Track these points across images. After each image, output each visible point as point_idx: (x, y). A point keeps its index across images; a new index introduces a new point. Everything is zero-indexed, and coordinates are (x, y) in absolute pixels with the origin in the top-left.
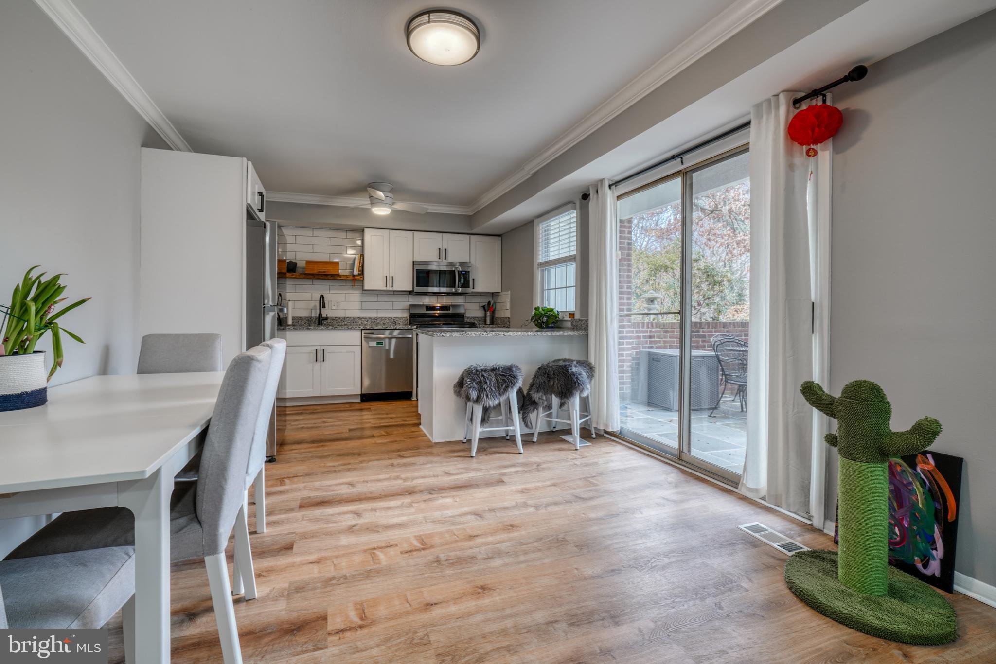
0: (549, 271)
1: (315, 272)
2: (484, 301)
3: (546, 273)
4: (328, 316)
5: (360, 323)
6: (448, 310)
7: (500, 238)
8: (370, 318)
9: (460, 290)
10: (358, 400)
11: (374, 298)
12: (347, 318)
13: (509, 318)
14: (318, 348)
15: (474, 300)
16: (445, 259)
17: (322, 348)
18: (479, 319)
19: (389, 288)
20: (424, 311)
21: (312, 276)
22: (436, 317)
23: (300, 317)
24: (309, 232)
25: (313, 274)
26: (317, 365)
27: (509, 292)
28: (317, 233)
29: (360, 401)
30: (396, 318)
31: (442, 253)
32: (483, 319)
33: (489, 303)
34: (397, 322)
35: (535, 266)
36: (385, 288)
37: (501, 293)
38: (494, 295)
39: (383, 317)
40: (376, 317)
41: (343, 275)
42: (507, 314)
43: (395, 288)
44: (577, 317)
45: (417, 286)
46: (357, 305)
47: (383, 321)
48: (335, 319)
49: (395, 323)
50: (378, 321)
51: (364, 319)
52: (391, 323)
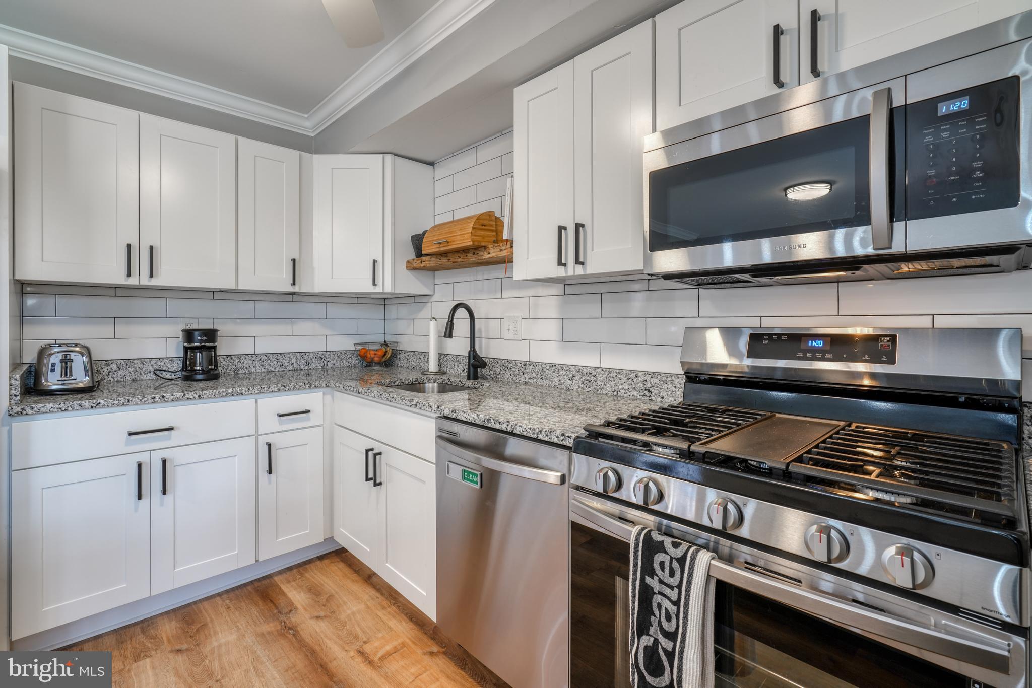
4: (487, 355)
8: (579, 369)
12: (531, 363)
16: (815, 71)
19: (574, 268)
24: (471, 158)
26: (374, 489)
34: (654, 391)
39: (610, 370)
40: (595, 368)
47: (612, 383)
48: (507, 364)
49: (646, 392)
50: (599, 383)
51: (565, 373)
52: (635, 393)
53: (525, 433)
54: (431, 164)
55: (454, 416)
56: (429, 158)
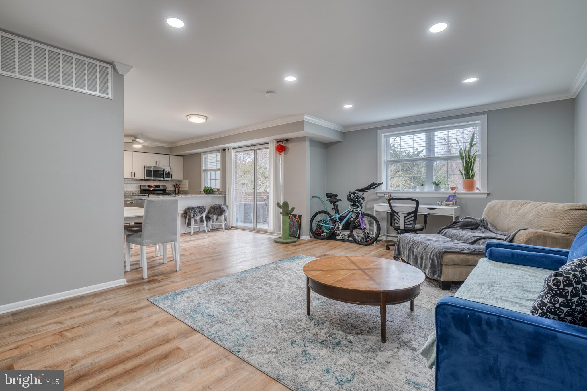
0: (207, 173)
2: (175, 183)
6: (158, 188)
7: (182, 157)
9: (165, 179)
13: (187, 191)
15: (170, 183)
16: (159, 165)
18: (172, 191)
19: (133, 177)
20: (148, 188)
22: (151, 190)
27: (188, 180)
30: (134, 191)
31: (158, 163)
32: (174, 191)
33: (177, 184)
35: (202, 171)
36: (131, 178)
37: (183, 180)
38: (179, 181)
42: (187, 189)
43: (135, 178)
44: (220, 190)
45: (146, 177)
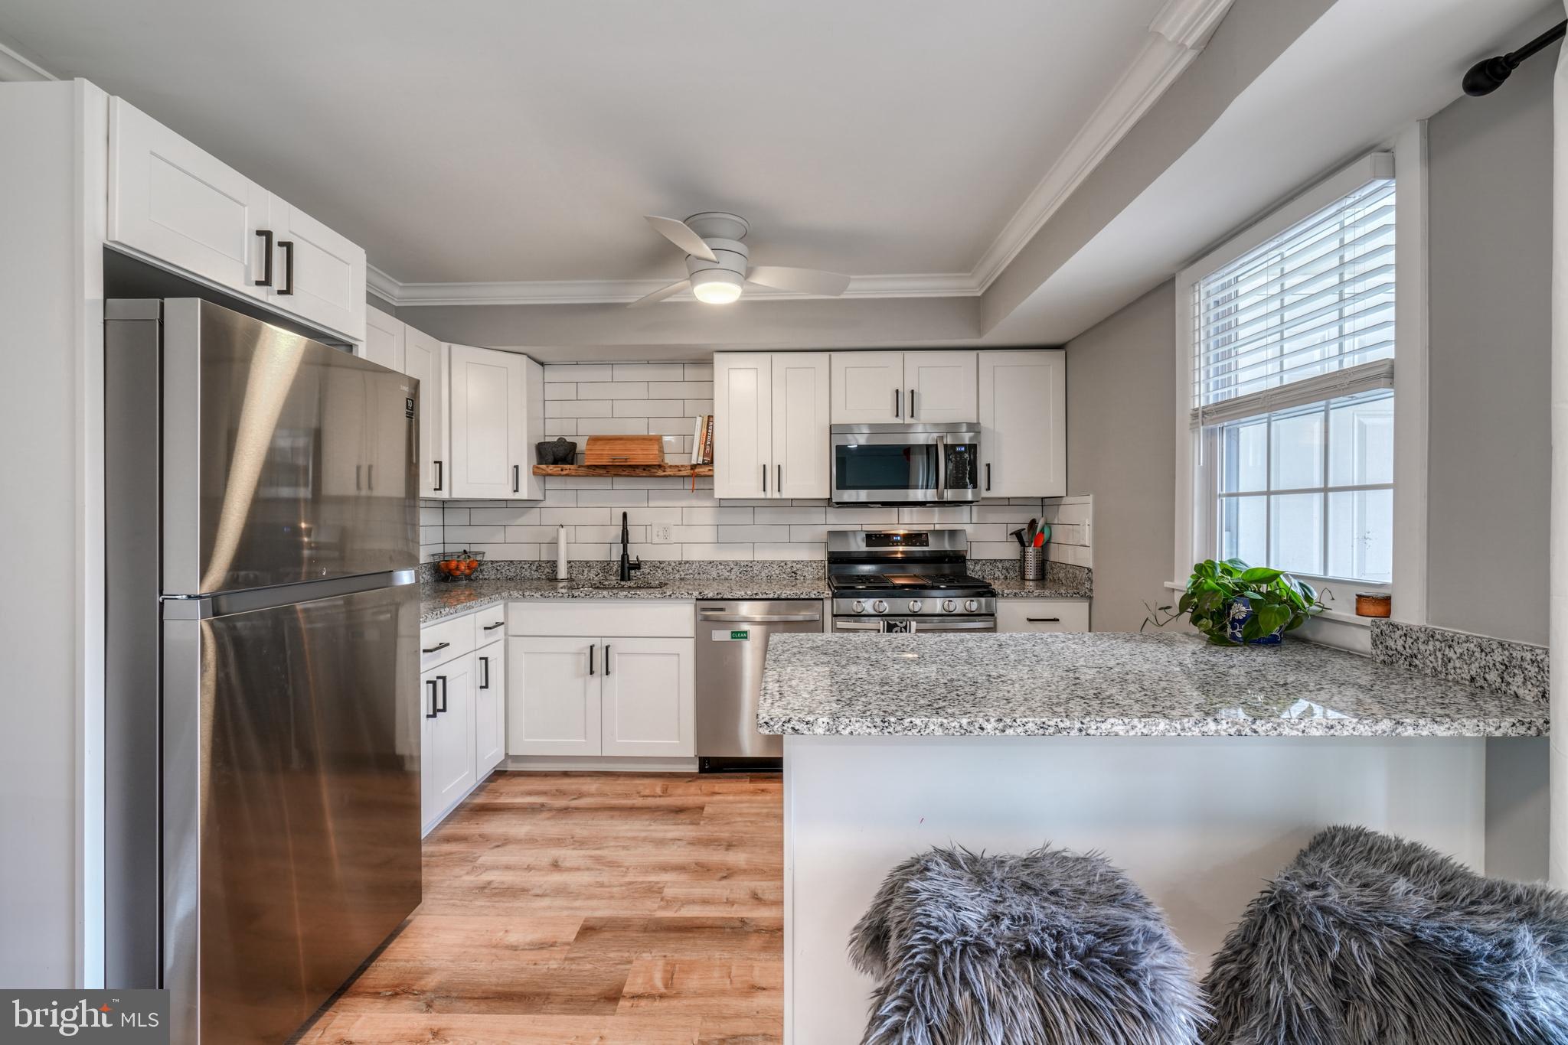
0: (1234, 436)
1: (604, 461)
2: (1019, 519)
3: (1222, 442)
4: (640, 559)
5: (714, 574)
6: (921, 545)
7: (1062, 353)
8: (736, 563)
9: (949, 495)
10: (694, 768)
11: (746, 517)
12: (687, 562)
13: (1090, 570)
14: (596, 642)
15: (992, 517)
16: (912, 416)
17: (606, 642)
18: (1007, 564)
19: (772, 493)
20: (861, 546)
21: (602, 471)
22: (896, 561)
23: (587, 562)
24: (604, 374)
25: (604, 467)
26: (595, 681)
27: (1090, 499)
28: (621, 373)
29: (697, 771)
30: (798, 562)
31: (906, 401)
32: (1018, 565)
33: (1033, 524)
34: (799, 573)
35: (1183, 419)
36: (762, 495)
37: (1066, 500)
38: (1045, 503)
39: (764, 562)
40: (751, 562)
41: (671, 467)
42: (1084, 558)
43: (788, 493)
44: (1409, 612)
45: (838, 488)
46: (709, 534)
47: (766, 571)
48: (658, 565)
49: (793, 574)
50: (755, 572)
51: (723, 567)
52: (785, 576)
53: (789, 597)
54: (542, 364)
55: (719, 597)
56: (542, 359)
